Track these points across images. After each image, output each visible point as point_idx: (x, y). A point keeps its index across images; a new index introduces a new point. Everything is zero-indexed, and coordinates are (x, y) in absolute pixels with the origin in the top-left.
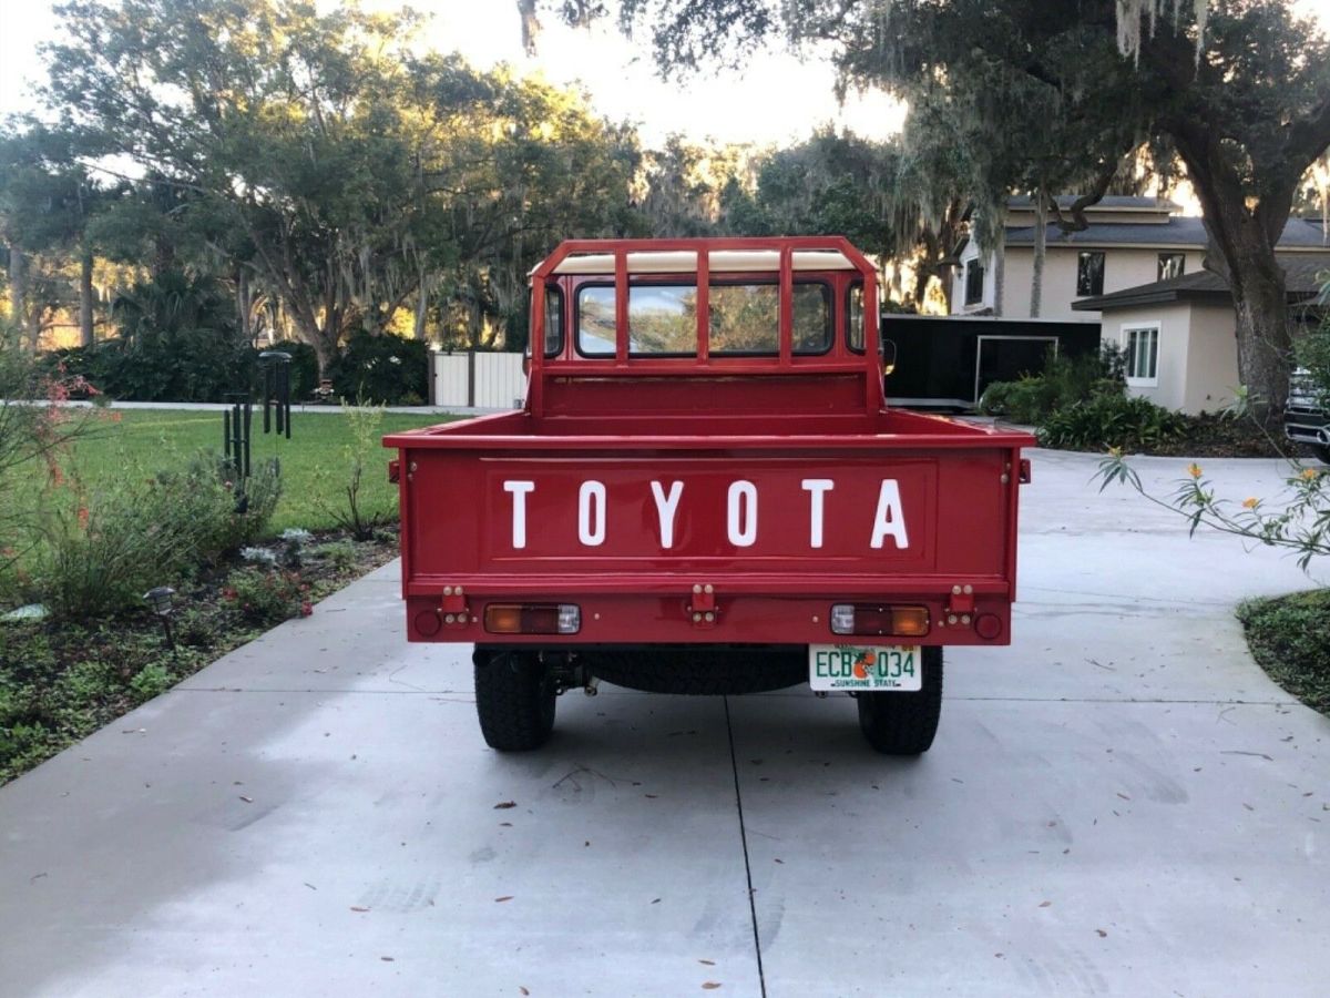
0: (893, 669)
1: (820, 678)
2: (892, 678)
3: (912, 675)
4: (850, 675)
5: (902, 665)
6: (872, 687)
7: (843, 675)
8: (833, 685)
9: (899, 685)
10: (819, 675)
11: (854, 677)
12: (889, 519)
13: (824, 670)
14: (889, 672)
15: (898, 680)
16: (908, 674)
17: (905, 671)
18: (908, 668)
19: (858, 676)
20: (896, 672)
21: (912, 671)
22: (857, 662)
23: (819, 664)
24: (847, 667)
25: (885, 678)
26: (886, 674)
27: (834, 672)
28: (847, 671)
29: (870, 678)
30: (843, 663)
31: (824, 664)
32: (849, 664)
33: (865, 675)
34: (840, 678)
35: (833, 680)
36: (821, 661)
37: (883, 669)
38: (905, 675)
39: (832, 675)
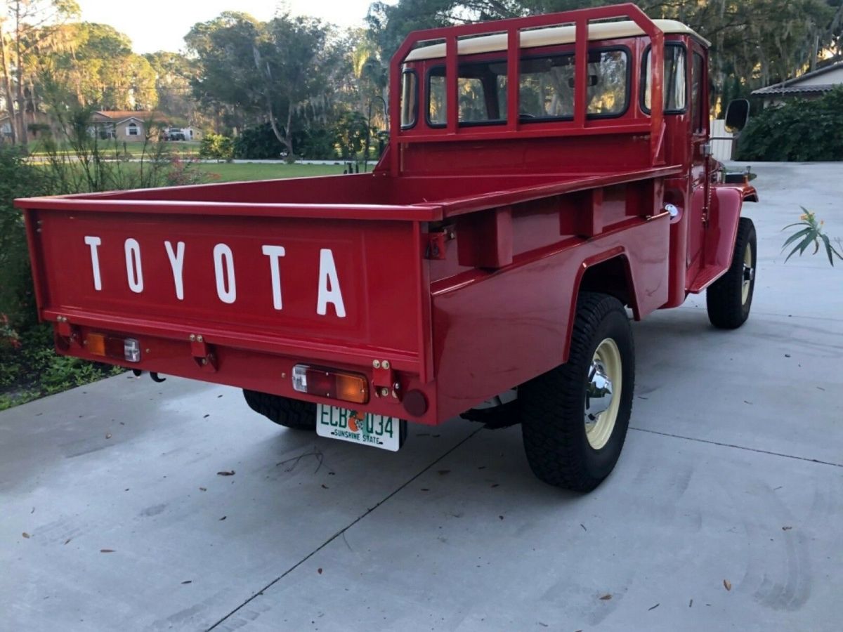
0: (377, 428)
1: (323, 425)
2: (377, 436)
3: (391, 436)
4: (344, 427)
5: (384, 424)
6: (361, 441)
7: (341, 426)
8: (333, 433)
9: (381, 443)
10: (322, 422)
11: (348, 429)
12: (329, 288)
13: (326, 418)
14: (374, 431)
15: (381, 439)
16: (389, 434)
17: (386, 431)
18: (389, 429)
19: (352, 429)
20: (379, 431)
21: (391, 432)
22: (351, 416)
23: (323, 413)
24: (343, 419)
25: (371, 435)
26: (372, 432)
27: (334, 422)
28: (343, 424)
29: (360, 432)
30: (341, 415)
31: (327, 413)
32: (345, 416)
33: (356, 429)
34: (338, 428)
35: (333, 429)
36: (325, 411)
37: (370, 426)
38: (386, 435)
39: (332, 425)
